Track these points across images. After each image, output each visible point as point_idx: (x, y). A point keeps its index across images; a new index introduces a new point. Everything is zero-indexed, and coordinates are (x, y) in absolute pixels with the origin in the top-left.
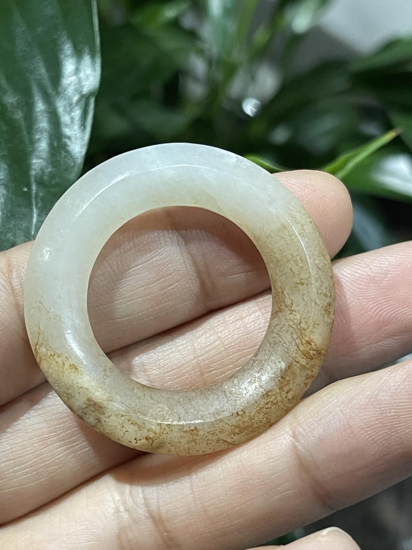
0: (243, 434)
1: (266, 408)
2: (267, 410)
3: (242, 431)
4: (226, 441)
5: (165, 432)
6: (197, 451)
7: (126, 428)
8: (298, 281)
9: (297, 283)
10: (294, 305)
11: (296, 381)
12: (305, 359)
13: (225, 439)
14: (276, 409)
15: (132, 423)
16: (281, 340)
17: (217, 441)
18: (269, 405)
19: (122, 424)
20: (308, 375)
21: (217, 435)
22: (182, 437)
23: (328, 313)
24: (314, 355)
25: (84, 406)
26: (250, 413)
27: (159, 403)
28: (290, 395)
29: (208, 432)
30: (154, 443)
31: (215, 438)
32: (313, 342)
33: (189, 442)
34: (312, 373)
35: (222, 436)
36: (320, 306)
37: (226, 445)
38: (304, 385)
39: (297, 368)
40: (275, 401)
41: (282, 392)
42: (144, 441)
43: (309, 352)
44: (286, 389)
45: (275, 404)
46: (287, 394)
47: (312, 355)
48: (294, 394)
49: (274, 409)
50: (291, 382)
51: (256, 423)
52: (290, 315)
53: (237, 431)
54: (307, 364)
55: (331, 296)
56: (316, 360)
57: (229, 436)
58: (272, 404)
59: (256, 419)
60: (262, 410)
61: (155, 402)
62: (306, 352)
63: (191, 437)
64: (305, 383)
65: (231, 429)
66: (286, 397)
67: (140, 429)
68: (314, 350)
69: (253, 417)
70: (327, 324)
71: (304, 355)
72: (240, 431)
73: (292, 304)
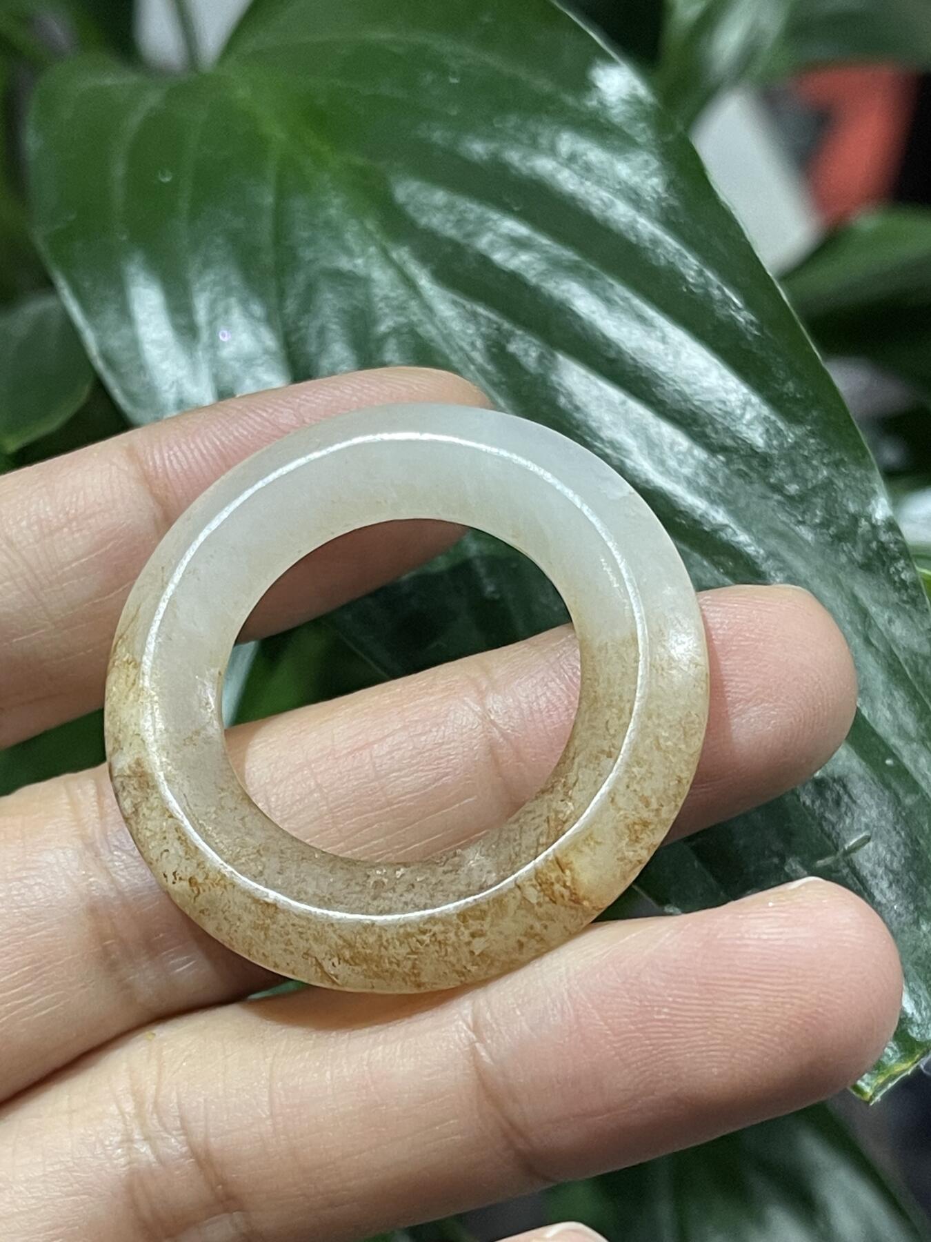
0: (357, 968)
1: (418, 941)
2: (419, 945)
3: (357, 961)
4: (319, 965)
5: (222, 882)
6: (264, 954)
7: (168, 843)
8: (607, 749)
9: (603, 752)
10: (576, 788)
11: (500, 922)
12: (539, 892)
13: (319, 958)
14: (440, 956)
15: (179, 838)
16: (518, 837)
17: (305, 954)
18: (426, 938)
19: (165, 832)
20: (532, 927)
21: (307, 940)
22: (246, 909)
23: (634, 837)
24: (562, 896)
25: (128, 772)
26: (383, 932)
27: (248, 834)
28: (479, 945)
29: (293, 925)
30: (200, 897)
31: (302, 944)
32: (571, 870)
33: (255, 927)
34: (544, 931)
35: (315, 947)
36: (622, 813)
37: (320, 974)
38: (516, 945)
39: (514, 898)
40: (440, 937)
41: (462, 929)
42: (186, 884)
43: (552, 884)
44: (475, 925)
45: (440, 942)
46: (471, 939)
47: (557, 893)
48: (488, 947)
49: (433, 953)
50: (488, 919)
51: (389, 959)
52: (560, 802)
53: (347, 954)
54: (539, 904)
55: (657, 810)
56: (563, 909)
57: (329, 956)
58: (433, 939)
59: (392, 951)
60: (410, 940)
61: (243, 830)
62: (547, 879)
63: (262, 917)
64: (519, 941)
65: (336, 943)
66: (469, 943)
67: (188, 856)
68: (565, 886)
69: (385, 943)
70: (620, 855)
71: (539, 881)
72: (352, 958)
73: (575, 784)
